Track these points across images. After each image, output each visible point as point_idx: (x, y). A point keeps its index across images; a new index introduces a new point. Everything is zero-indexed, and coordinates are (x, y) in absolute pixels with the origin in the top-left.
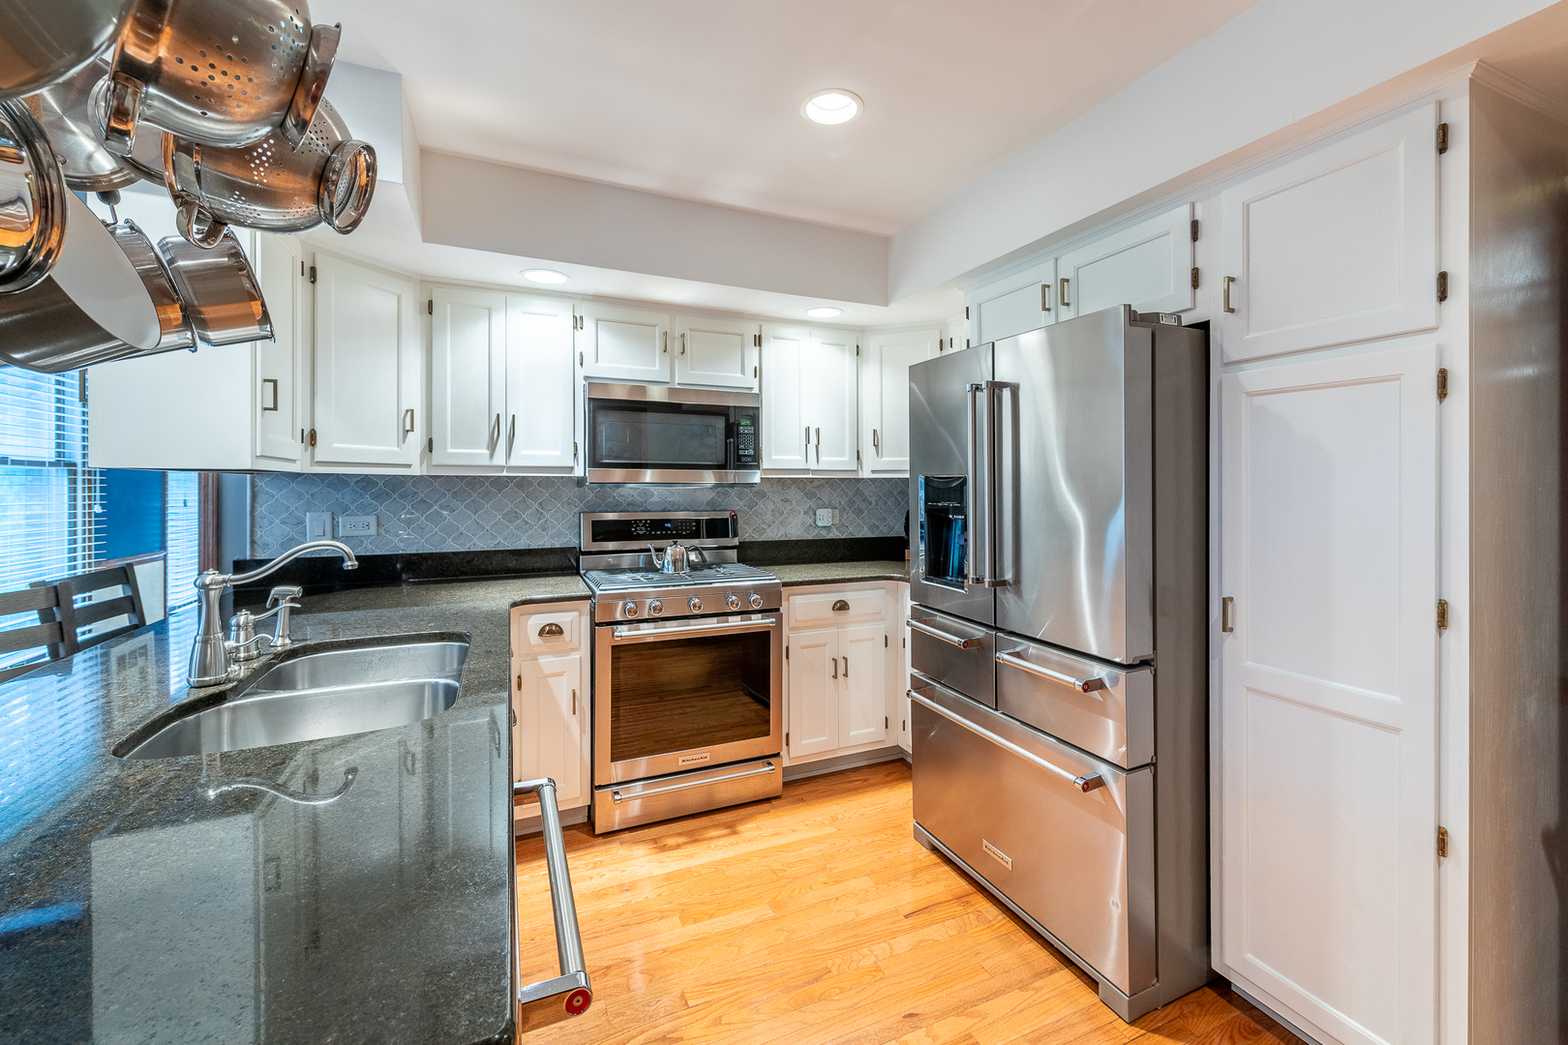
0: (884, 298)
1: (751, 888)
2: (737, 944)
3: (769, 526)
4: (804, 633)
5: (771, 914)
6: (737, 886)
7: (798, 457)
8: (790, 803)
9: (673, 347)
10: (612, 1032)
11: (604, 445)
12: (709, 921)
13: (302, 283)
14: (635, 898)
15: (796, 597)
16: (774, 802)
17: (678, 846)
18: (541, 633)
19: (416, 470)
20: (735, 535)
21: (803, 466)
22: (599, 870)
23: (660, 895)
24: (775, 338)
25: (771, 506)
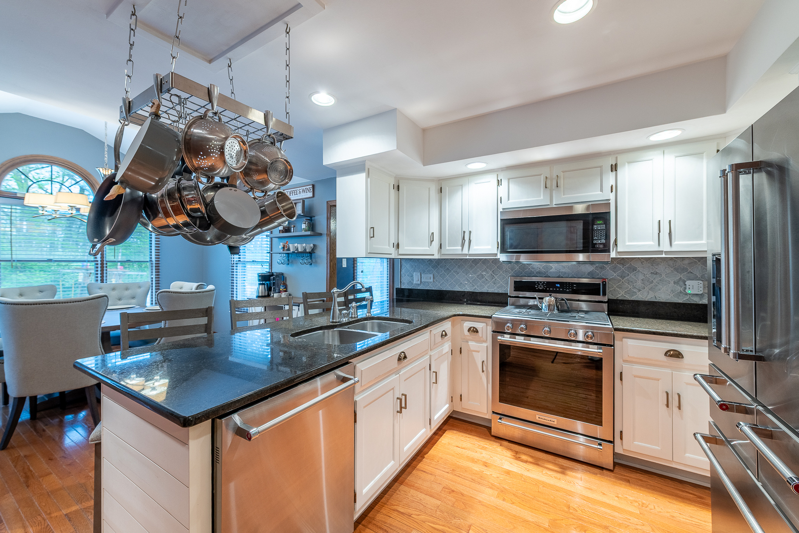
0: (722, 108)
1: (546, 505)
2: (515, 525)
3: (640, 290)
4: (636, 367)
5: (546, 525)
6: (540, 499)
7: (652, 243)
8: (616, 478)
9: (552, 185)
10: (434, 516)
11: (508, 242)
12: (510, 505)
13: (393, 192)
14: (487, 472)
15: (629, 340)
16: (605, 471)
17: (526, 462)
18: (469, 330)
19: (436, 257)
20: (604, 294)
21: (656, 249)
22: (482, 451)
23: (498, 477)
24: (629, 163)
25: (641, 277)
